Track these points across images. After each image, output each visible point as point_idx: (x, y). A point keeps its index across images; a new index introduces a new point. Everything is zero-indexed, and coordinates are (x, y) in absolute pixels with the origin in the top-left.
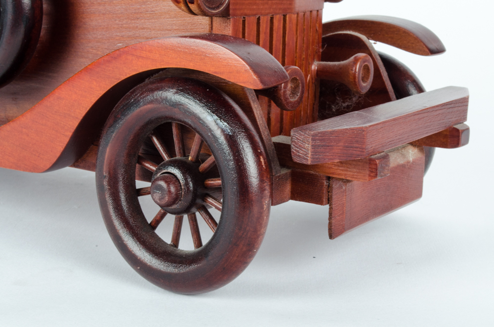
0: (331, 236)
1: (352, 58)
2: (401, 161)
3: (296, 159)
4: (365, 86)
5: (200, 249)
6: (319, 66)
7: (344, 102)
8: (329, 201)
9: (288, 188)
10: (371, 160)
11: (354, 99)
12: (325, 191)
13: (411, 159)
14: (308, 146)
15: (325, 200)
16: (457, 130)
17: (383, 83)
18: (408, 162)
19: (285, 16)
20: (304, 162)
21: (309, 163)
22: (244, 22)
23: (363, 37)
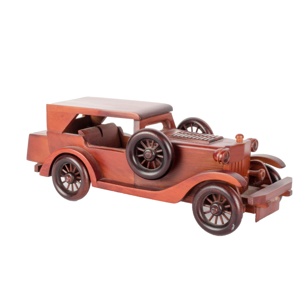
0: (256, 221)
1: (259, 170)
2: (273, 200)
3: (249, 203)
4: (263, 178)
5: (223, 224)
6: (250, 171)
7: (257, 182)
8: (256, 213)
9: (245, 209)
10: (267, 203)
11: (260, 182)
12: (255, 210)
13: (276, 200)
14: (252, 200)
15: (255, 212)
16: (289, 192)
17: (268, 176)
18: (275, 201)
19: (242, 161)
20: (251, 204)
21: (252, 204)
22: (232, 164)
23: (262, 162)
